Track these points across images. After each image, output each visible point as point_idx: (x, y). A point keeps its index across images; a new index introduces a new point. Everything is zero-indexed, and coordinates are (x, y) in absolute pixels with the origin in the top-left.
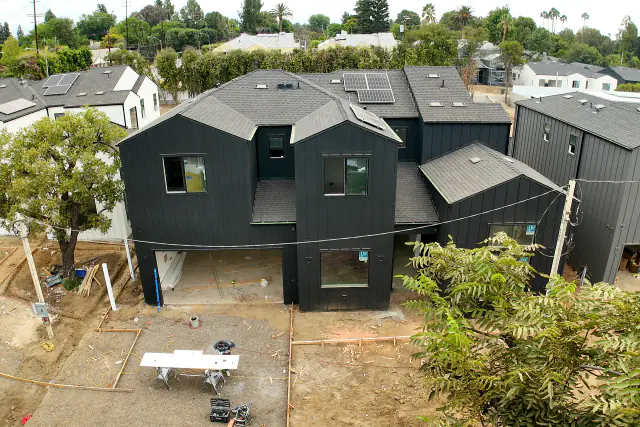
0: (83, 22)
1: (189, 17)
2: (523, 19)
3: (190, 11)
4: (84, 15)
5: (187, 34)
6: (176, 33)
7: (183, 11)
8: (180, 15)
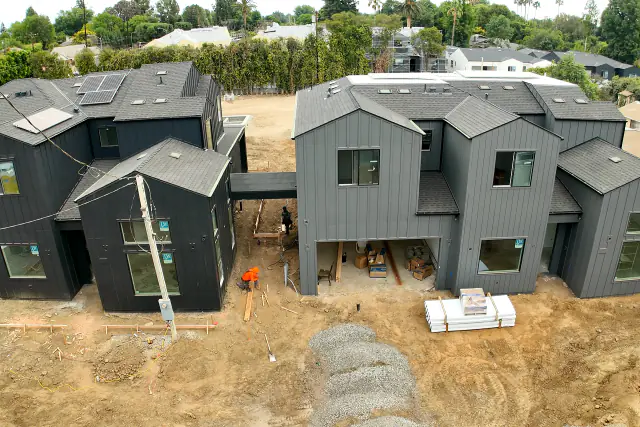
0: (61, 18)
1: (165, 11)
2: (497, 6)
3: (166, 4)
4: (62, 12)
5: (155, 28)
6: (145, 27)
7: (158, 5)
8: (156, 9)
